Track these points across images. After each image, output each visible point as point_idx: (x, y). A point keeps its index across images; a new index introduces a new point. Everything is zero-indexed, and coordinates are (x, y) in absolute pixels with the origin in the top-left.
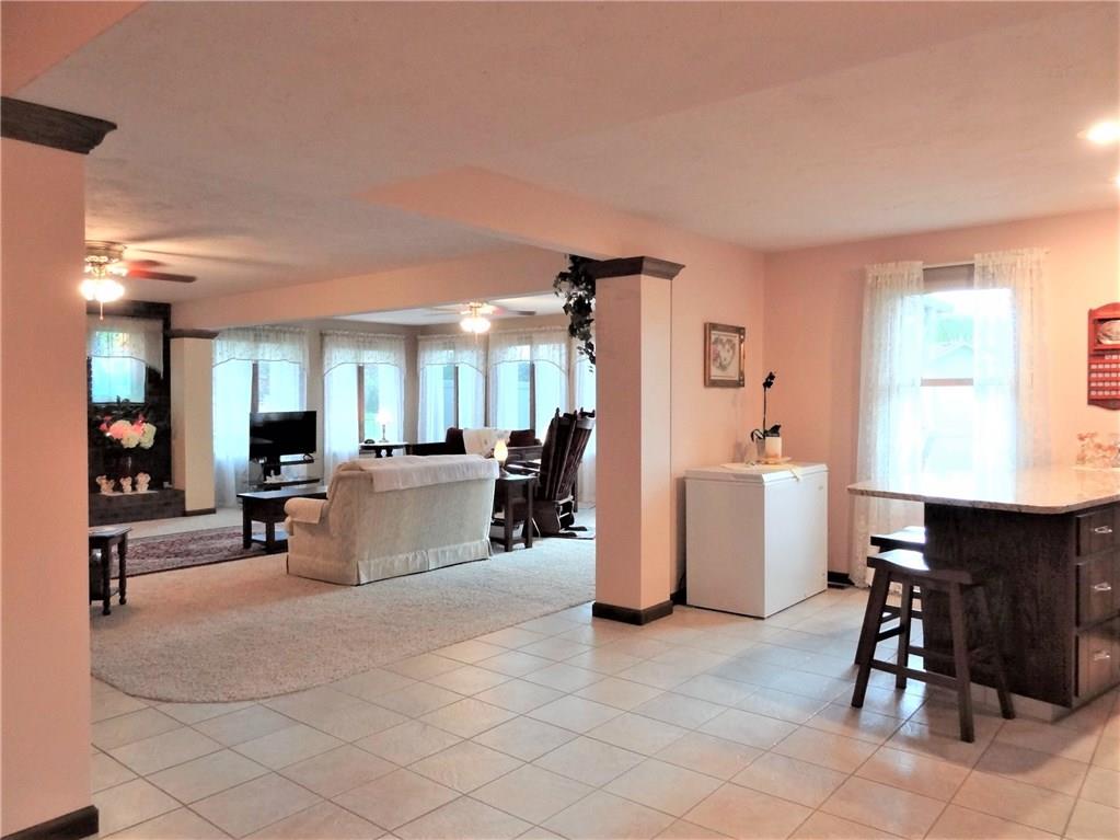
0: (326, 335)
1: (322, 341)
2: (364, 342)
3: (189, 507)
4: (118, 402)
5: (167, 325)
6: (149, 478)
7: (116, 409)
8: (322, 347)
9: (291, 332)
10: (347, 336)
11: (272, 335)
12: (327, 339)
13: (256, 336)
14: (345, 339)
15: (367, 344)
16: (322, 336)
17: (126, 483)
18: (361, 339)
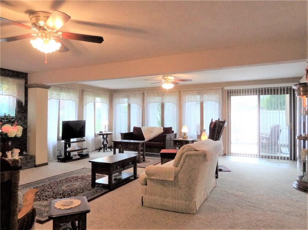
0: (84, 91)
1: (83, 93)
2: (97, 94)
3: (37, 163)
4: (5, 116)
5: (26, 83)
6: (19, 151)
7: (4, 119)
8: (82, 95)
9: (73, 89)
10: (91, 92)
11: (66, 90)
12: (84, 93)
13: (60, 89)
14: (91, 93)
15: (98, 95)
16: (83, 91)
17: (9, 154)
18: (96, 93)
